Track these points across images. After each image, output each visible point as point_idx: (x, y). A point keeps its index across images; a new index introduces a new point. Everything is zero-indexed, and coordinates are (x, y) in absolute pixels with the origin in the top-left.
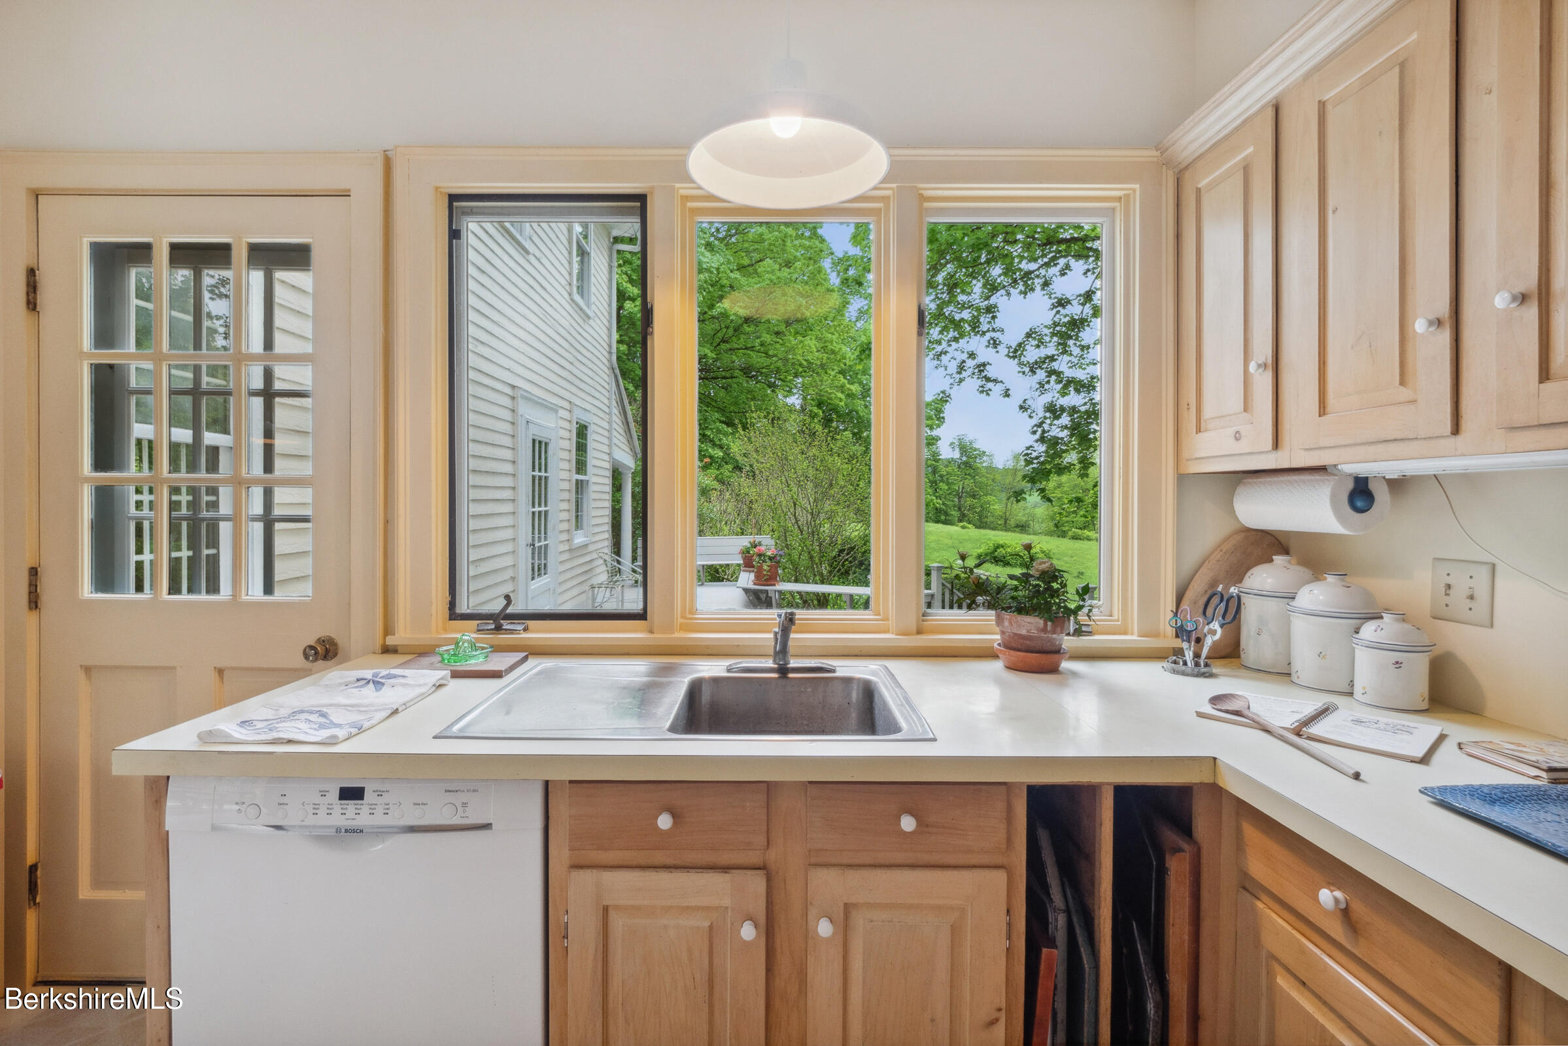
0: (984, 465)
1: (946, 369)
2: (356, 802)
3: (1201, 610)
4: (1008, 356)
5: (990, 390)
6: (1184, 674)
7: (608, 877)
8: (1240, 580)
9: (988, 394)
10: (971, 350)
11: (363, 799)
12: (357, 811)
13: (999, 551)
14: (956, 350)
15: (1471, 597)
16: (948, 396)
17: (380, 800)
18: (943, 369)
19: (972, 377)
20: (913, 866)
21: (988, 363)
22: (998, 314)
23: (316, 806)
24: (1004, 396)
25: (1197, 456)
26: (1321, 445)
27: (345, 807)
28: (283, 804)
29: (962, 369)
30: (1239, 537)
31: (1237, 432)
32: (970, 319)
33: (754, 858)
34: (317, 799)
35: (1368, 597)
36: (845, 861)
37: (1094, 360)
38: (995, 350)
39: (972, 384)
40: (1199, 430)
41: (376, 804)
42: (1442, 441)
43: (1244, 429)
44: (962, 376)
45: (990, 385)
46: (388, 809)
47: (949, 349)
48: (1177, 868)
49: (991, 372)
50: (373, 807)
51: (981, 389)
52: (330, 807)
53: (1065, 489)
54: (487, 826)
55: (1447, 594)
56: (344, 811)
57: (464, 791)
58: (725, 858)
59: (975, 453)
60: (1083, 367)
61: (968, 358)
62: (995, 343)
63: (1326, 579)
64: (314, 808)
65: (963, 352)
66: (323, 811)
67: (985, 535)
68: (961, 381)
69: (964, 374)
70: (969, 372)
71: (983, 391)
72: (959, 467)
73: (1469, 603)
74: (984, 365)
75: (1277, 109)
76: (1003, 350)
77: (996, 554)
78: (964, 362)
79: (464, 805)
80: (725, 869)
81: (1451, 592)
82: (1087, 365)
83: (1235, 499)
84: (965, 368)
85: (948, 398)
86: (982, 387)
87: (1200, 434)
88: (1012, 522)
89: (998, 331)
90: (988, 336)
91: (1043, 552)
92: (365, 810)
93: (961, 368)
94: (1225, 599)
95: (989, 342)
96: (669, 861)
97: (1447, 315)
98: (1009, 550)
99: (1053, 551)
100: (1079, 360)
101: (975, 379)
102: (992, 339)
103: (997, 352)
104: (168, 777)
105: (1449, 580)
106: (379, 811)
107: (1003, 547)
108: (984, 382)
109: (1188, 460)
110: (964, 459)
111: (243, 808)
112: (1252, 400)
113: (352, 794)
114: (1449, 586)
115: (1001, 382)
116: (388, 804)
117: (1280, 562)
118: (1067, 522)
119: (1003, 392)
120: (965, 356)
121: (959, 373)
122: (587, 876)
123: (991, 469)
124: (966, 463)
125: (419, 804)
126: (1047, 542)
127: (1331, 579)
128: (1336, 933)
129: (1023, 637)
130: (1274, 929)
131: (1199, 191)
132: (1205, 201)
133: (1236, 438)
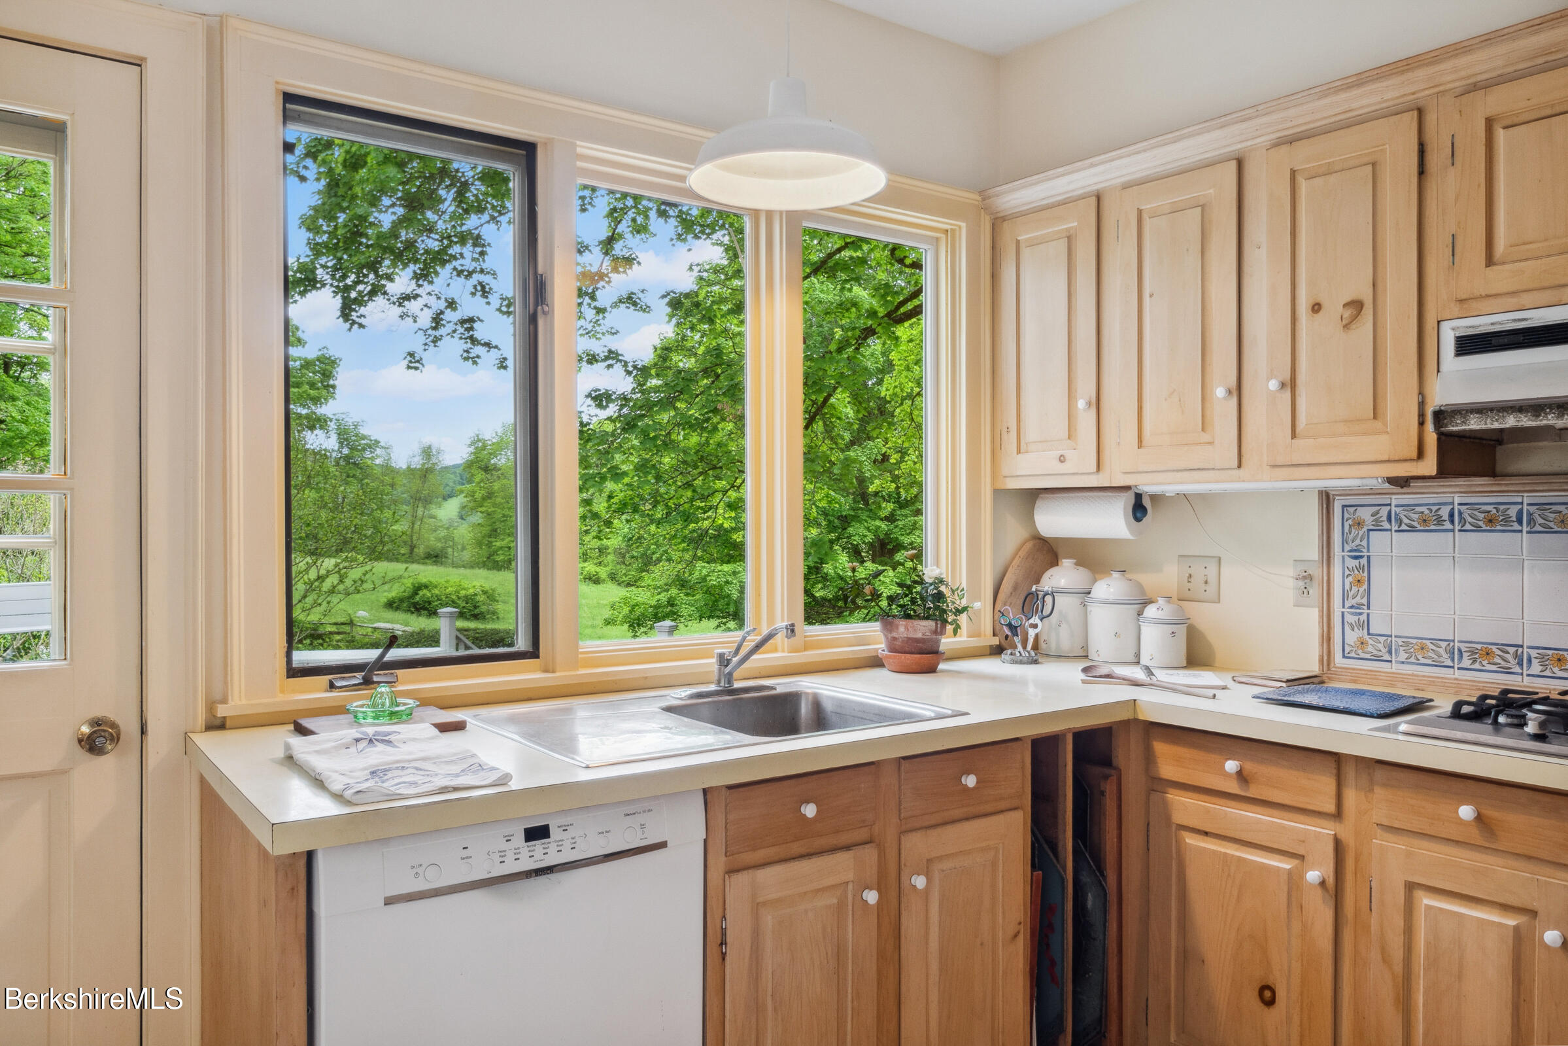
0: (378, 461)
1: (415, 321)
2: (543, 841)
3: (1021, 610)
4: (499, 310)
5: (478, 357)
6: (1021, 662)
7: (763, 875)
8: (1038, 581)
9: (475, 363)
10: (451, 296)
11: (549, 837)
12: (545, 851)
13: (421, 593)
14: (429, 294)
15: (1206, 582)
16: (418, 361)
17: (565, 835)
18: (410, 320)
19: (452, 337)
20: (967, 819)
21: (478, 318)
22: (488, 249)
23: (502, 853)
24: (499, 368)
25: (1018, 473)
26: (1140, 469)
27: (532, 848)
28: (467, 858)
29: (437, 323)
30: (1029, 545)
31: (1062, 456)
32: (437, 249)
33: (862, 834)
34: (504, 845)
35: (1140, 588)
36: (927, 824)
37: (612, 328)
38: (485, 300)
39: (453, 346)
40: (1019, 452)
41: (563, 840)
42: (1230, 472)
43: (1068, 453)
44: (437, 333)
45: (479, 350)
46: (575, 843)
47: (419, 291)
48: (1109, 788)
49: (480, 332)
50: (560, 843)
51: (465, 355)
52: (518, 851)
53: (499, 500)
54: (662, 845)
55: (1189, 582)
56: (531, 854)
57: (640, 813)
58: (844, 838)
59: (363, 442)
60: (598, 336)
61: (447, 307)
62: (484, 291)
63: (1112, 574)
64: (500, 856)
65: (439, 298)
66: (510, 857)
67: (394, 570)
68: (436, 341)
69: (442, 331)
70: (449, 328)
71: (468, 357)
72: (337, 464)
73: (1204, 587)
74: (471, 320)
75: (1099, 198)
76: (495, 300)
77: (417, 598)
78: (442, 313)
79: (643, 826)
80: (847, 848)
81: (1192, 580)
82: (603, 334)
83: (1035, 512)
84: (444, 322)
85: (417, 365)
86: (467, 351)
87: (1020, 455)
88: (420, 550)
89: (488, 273)
90: (477, 277)
91: (485, 592)
92: (553, 848)
93: (437, 321)
94: (1040, 597)
95: (475, 287)
96: (803, 850)
97: (1235, 388)
98: (436, 591)
99: (499, 590)
100: (594, 327)
101: (456, 339)
102: (480, 283)
103: (488, 303)
104: (310, 856)
105: (1191, 571)
106: (567, 845)
107: (426, 587)
108: (469, 345)
109: (1005, 477)
110: (346, 451)
111: (420, 870)
112: (1076, 430)
113: (537, 833)
114: (1190, 576)
115: (496, 347)
116: (574, 838)
117: (1068, 564)
118: (501, 548)
119: (498, 362)
120: (442, 305)
121: (435, 328)
122: (743, 878)
123: (388, 469)
124: (347, 458)
125: (603, 833)
126: (486, 578)
127: (1115, 575)
128: (1233, 787)
129: (917, 640)
130: (1184, 807)
131: (1018, 242)
132: (1026, 253)
133: (1062, 459)
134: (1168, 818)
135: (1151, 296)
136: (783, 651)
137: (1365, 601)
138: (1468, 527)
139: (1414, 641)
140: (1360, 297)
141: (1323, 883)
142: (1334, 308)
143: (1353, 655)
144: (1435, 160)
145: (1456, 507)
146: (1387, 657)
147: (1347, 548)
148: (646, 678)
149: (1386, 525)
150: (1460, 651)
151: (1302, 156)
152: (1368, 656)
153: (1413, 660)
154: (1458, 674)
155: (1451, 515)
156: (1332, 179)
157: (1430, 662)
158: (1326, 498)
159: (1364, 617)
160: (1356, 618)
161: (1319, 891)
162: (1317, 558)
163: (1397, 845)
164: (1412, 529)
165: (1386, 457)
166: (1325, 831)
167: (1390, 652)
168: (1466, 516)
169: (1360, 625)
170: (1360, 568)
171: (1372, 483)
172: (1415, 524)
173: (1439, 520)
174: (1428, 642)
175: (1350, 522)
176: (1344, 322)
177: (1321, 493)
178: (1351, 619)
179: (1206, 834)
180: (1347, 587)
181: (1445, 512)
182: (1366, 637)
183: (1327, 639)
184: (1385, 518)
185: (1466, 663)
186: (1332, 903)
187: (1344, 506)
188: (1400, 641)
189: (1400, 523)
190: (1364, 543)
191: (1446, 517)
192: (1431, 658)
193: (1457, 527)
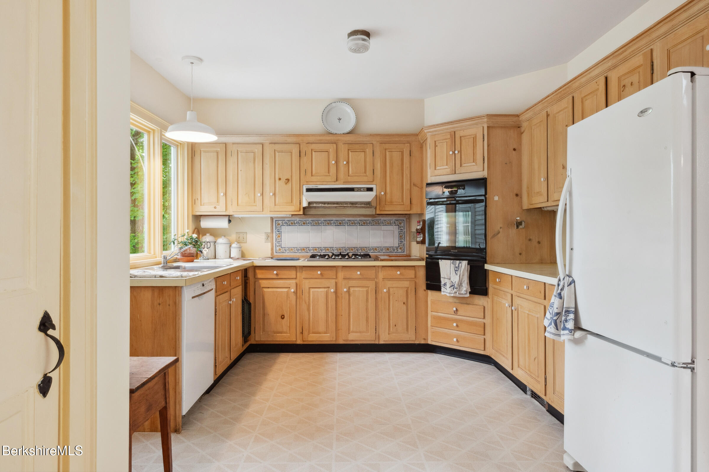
2: (204, 287)
7: (220, 297)
12: (204, 289)
15: (244, 238)
25: (200, 211)
35: (230, 240)
36: (233, 287)
40: (201, 205)
42: (260, 212)
43: (217, 206)
63: (221, 237)
73: (243, 240)
75: (226, 145)
79: (211, 285)
83: (200, 221)
94: (206, 243)
96: (223, 292)
97: (262, 194)
109: (195, 212)
112: (219, 200)
114: (239, 237)
117: (208, 235)
125: (208, 286)
127: (223, 237)
128: (275, 277)
129: (191, 253)
130: (263, 283)
131: (201, 150)
132: (202, 153)
133: (215, 208)
134: (260, 286)
135: (241, 171)
136: (159, 258)
137: (280, 240)
138: (300, 225)
139: (290, 248)
140: (289, 178)
141: (294, 292)
142: (283, 180)
143: (278, 252)
144: (303, 154)
145: (298, 221)
146: (285, 252)
147: (277, 229)
148: (139, 264)
149: (284, 225)
150: (299, 249)
151: (277, 147)
152: (281, 252)
153: (290, 252)
154: (298, 254)
155: (297, 222)
156: (283, 153)
157: (293, 252)
158: (272, 219)
159: (280, 244)
160: (278, 244)
161: (293, 293)
162: (270, 232)
163: (307, 281)
164: (290, 225)
165: (294, 210)
166: (294, 281)
167: (285, 251)
168: (300, 223)
169: (279, 246)
170: (279, 234)
171: (288, 216)
172: (290, 224)
173: (295, 224)
174: (293, 248)
175: (277, 224)
176: (286, 183)
177: (271, 217)
178: (277, 244)
179: (269, 288)
180: (277, 238)
181: (296, 222)
182: (281, 248)
183: (272, 249)
184: (284, 223)
185: (300, 252)
186: (295, 295)
187: (276, 221)
188: (287, 248)
189: (287, 224)
190: (280, 228)
191: (296, 223)
192: (293, 251)
193: (298, 225)
